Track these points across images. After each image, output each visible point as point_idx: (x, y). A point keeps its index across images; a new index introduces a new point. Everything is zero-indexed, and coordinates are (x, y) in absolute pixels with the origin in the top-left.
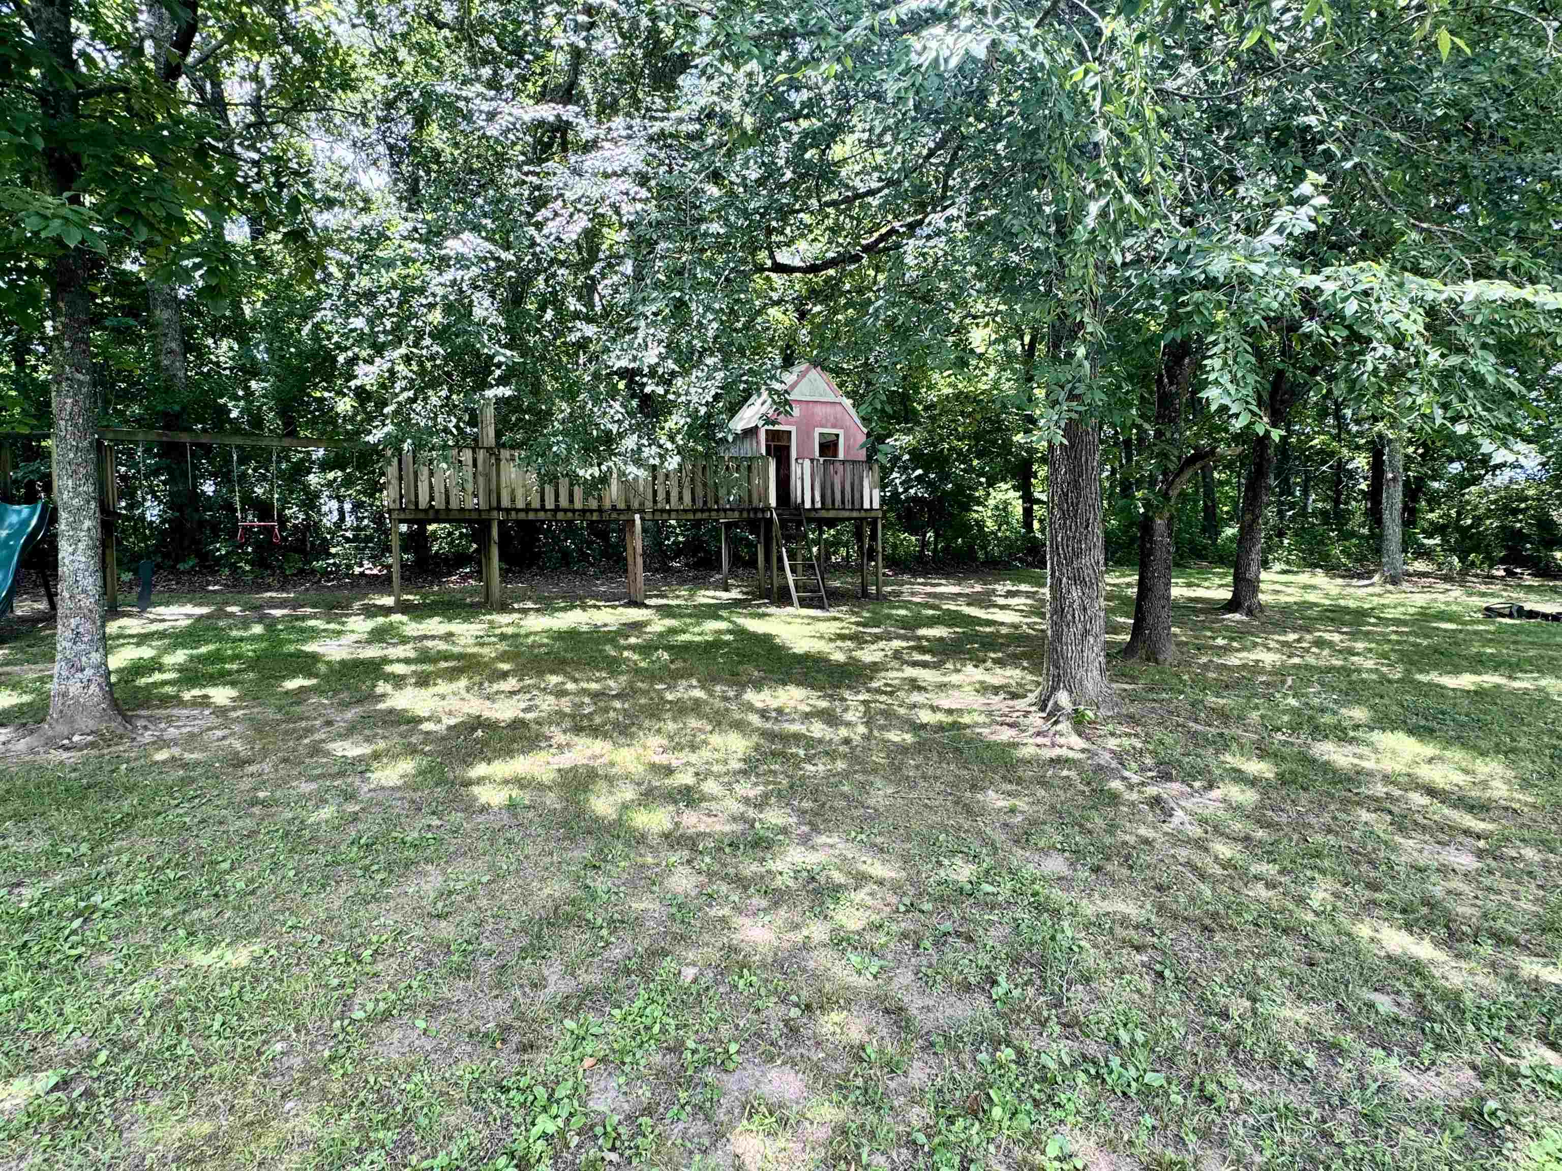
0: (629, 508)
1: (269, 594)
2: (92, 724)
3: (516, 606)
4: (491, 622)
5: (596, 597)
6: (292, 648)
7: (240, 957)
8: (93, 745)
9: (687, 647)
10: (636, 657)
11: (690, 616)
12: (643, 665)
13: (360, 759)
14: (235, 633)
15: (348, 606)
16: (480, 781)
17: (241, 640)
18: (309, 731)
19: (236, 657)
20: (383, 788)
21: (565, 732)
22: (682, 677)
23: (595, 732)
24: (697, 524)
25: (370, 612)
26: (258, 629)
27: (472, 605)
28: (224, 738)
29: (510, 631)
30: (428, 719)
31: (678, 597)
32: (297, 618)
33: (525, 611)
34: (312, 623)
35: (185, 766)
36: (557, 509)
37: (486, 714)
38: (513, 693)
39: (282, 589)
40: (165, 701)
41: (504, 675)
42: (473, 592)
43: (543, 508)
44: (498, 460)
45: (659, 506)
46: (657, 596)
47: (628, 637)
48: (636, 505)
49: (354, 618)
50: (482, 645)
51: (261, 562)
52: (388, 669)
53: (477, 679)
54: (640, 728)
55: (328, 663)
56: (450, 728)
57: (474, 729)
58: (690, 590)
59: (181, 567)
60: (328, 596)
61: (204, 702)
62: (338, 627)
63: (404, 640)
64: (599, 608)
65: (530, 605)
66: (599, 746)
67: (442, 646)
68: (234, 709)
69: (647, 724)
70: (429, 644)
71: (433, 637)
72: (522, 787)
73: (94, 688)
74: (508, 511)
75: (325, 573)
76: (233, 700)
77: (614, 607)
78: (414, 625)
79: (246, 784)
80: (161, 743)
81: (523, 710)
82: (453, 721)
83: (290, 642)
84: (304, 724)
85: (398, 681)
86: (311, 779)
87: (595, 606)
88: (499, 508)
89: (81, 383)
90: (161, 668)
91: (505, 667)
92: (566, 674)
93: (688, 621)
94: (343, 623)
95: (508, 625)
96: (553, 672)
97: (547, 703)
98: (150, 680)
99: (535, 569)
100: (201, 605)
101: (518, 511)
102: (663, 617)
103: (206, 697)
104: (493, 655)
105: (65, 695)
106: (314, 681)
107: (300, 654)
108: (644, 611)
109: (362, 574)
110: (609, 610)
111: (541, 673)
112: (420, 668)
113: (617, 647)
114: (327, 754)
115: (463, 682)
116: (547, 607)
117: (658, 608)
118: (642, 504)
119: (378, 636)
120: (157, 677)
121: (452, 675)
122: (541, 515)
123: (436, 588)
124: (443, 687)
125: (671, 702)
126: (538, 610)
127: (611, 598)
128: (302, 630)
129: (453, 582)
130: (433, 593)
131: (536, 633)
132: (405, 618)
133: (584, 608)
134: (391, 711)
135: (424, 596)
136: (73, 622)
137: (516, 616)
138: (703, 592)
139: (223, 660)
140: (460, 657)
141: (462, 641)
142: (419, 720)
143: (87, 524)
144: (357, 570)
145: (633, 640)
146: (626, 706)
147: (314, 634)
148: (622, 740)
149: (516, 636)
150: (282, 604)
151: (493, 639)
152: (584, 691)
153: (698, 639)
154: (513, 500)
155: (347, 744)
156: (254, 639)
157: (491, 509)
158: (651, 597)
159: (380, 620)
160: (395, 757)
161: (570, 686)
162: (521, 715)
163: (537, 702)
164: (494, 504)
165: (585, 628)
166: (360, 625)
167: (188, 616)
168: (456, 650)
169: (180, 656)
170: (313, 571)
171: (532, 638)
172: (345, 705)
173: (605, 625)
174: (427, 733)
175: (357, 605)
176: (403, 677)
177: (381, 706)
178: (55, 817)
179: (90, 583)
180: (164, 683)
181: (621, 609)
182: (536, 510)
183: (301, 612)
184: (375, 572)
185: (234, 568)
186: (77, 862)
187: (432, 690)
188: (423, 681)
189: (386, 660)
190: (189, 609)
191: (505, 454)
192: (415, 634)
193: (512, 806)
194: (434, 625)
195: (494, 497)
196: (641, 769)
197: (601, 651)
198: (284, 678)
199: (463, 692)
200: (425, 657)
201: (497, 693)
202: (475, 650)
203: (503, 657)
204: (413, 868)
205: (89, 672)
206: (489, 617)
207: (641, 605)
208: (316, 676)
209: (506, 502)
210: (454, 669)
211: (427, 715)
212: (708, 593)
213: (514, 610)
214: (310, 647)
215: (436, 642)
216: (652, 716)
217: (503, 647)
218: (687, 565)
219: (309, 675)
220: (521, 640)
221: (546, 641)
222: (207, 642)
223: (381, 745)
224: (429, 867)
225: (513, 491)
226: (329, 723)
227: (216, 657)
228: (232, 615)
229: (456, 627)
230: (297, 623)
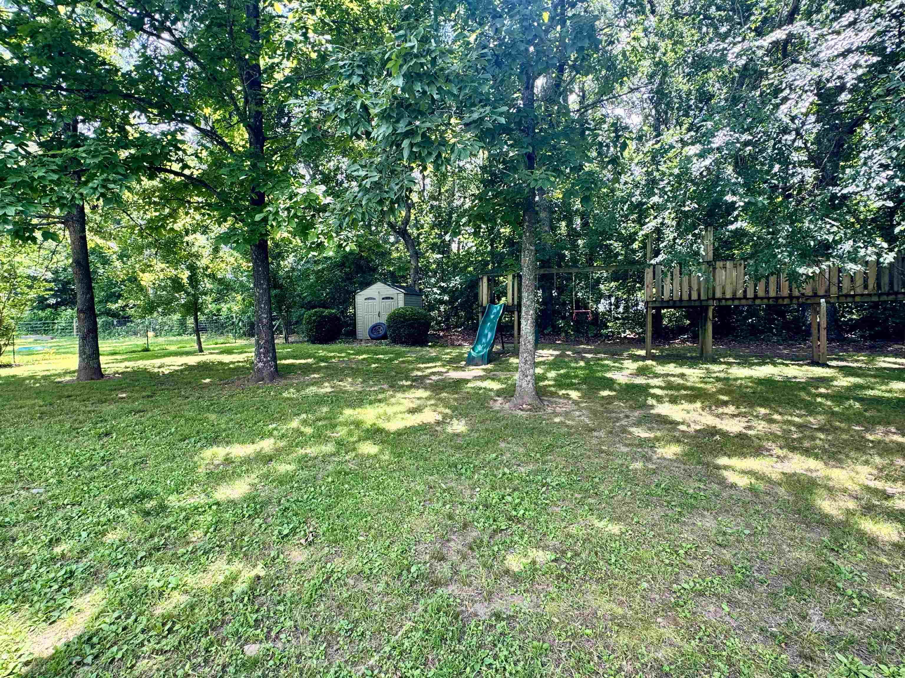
0: (815, 295)
1: (582, 346)
2: (530, 401)
3: (722, 360)
4: (707, 369)
5: (781, 357)
6: (600, 374)
7: (615, 529)
8: (530, 410)
9: (877, 401)
10: (829, 403)
11: (875, 376)
12: (837, 409)
13: (649, 440)
14: (573, 365)
15: (621, 355)
16: (726, 468)
17: (576, 368)
18: (618, 419)
19: (576, 377)
20: (665, 459)
21: (781, 448)
22: (879, 423)
23: (807, 452)
24: (875, 305)
25: (636, 358)
26: (582, 364)
27: (692, 358)
28: (580, 416)
29: (722, 375)
30: (683, 423)
31: (857, 361)
32: (599, 359)
33: (730, 364)
34: (606, 362)
35: (567, 426)
36: (756, 297)
37: (719, 426)
38: (733, 416)
39: (588, 344)
40: (553, 394)
41: (725, 404)
42: (690, 350)
43: (745, 297)
44: (714, 269)
45: (845, 292)
46: (835, 359)
47: (817, 388)
48: (821, 292)
49: (626, 361)
50: (706, 383)
51: (577, 330)
52: (652, 391)
53: (707, 403)
54: (847, 456)
55: (619, 384)
56: (697, 431)
57: (713, 435)
58: (869, 356)
59: (546, 332)
60: (612, 349)
61: (567, 397)
62: (620, 366)
63: (656, 376)
64: (787, 365)
65: (731, 360)
66: (812, 463)
67: (680, 381)
68: (582, 402)
69: (852, 454)
70: (672, 379)
71: (673, 376)
72: (757, 479)
73: (530, 385)
74: (719, 300)
75: (607, 337)
76: (580, 397)
77: (801, 365)
78: (660, 367)
79: (594, 441)
80: (557, 415)
81: (744, 428)
82: (698, 428)
83: (599, 371)
84: (614, 415)
85: (659, 399)
86: (626, 445)
87: (783, 364)
88: (714, 298)
89: (532, 250)
90: (547, 379)
91: (725, 398)
92: (771, 408)
93: (873, 380)
94: (622, 364)
95: (720, 372)
96: (762, 406)
97: (761, 427)
98: (544, 384)
99: (731, 337)
100: (555, 350)
101: (727, 300)
102: (846, 375)
103: (567, 394)
104: (714, 390)
105: (521, 386)
106: (614, 393)
107: (605, 378)
108: (828, 370)
109: (625, 337)
110: (797, 367)
111: (752, 405)
112: (670, 392)
113: (809, 394)
114: (630, 433)
115: (698, 405)
116: (745, 362)
117: (841, 368)
118: (828, 290)
119: (641, 372)
120: (546, 383)
121: (691, 399)
122: (744, 302)
123: (667, 347)
124: (686, 405)
125: (872, 442)
126: (739, 364)
127: (796, 359)
128: (603, 366)
129: (677, 343)
130: (666, 350)
131: (741, 379)
132: (654, 363)
133: (775, 364)
134: (659, 415)
135: (662, 351)
136: (525, 355)
137: (724, 366)
138: (882, 359)
139: (571, 377)
140: (692, 388)
141: (692, 379)
142: (678, 423)
143: (531, 312)
144: (623, 335)
145: (822, 390)
146: (830, 438)
147: (609, 369)
148: (832, 463)
149: (727, 379)
150: (589, 352)
151: (712, 380)
152: (790, 422)
153: (887, 395)
154: (724, 293)
155: (639, 430)
156: (581, 368)
157: (708, 299)
158: (832, 359)
159: (641, 363)
160: (669, 442)
161: (776, 417)
162: (744, 431)
163: (753, 424)
164: (711, 296)
165: (778, 378)
166: (631, 366)
167: (552, 355)
168: (689, 384)
169: (552, 374)
170: (601, 335)
171: (739, 382)
172: (633, 408)
173: (795, 377)
174: (683, 431)
175: (625, 354)
176: (662, 397)
177: (652, 411)
178: (525, 440)
179: (531, 338)
180: (550, 386)
181: (806, 368)
182: (740, 299)
183: (599, 356)
184: (632, 336)
185: (567, 333)
186: (537, 461)
187: (680, 407)
188: (673, 400)
189: (648, 386)
190: (551, 352)
191: (719, 264)
192: (662, 372)
193: (752, 489)
194: (671, 368)
195: (711, 292)
196: (857, 488)
197: (796, 396)
198: (600, 390)
199: (700, 410)
200: (670, 386)
201: (723, 414)
202: (702, 385)
203: (720, 391)
204: (695, 510)
205: (529, 378)
206: (705, 366)
207: (824, 365)
208: (615, 391)
209: (718, 295)
210: (691, 396)
211: (681, 420)
212: (887, 359)
213: (721, 363)
214: (608, 375)
215: (676, 378)
216: (857, 449)
217: (719, 385)
218: (862, 336)
219: (611, 389)
220: (731, 382)
221: (750, 384)
222: (562, 368)
223: (659, 434)
224: (706, 513)
225: (723, 287)
226: (627, 417)
227: (566, 376)
228: (569, 356)
229: (685, 370)
230: (600, 362)
